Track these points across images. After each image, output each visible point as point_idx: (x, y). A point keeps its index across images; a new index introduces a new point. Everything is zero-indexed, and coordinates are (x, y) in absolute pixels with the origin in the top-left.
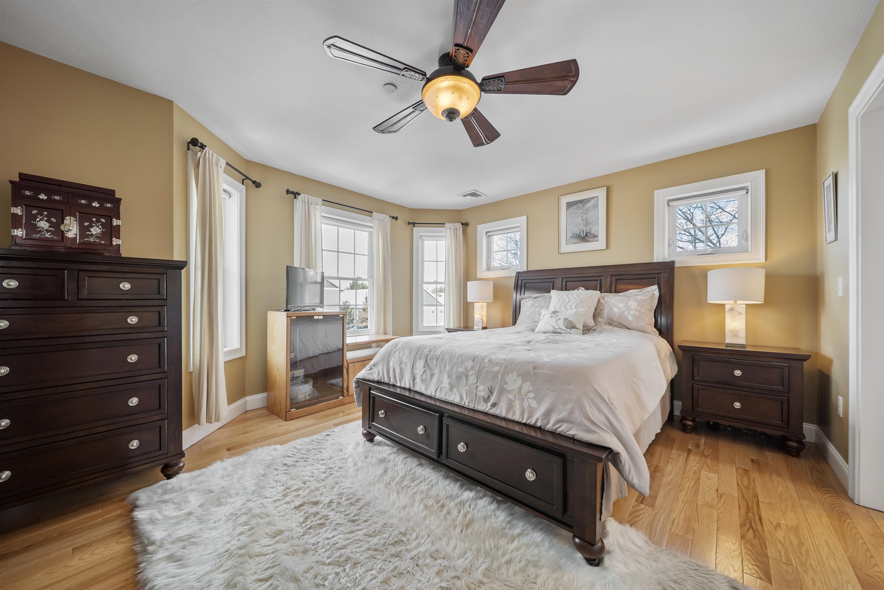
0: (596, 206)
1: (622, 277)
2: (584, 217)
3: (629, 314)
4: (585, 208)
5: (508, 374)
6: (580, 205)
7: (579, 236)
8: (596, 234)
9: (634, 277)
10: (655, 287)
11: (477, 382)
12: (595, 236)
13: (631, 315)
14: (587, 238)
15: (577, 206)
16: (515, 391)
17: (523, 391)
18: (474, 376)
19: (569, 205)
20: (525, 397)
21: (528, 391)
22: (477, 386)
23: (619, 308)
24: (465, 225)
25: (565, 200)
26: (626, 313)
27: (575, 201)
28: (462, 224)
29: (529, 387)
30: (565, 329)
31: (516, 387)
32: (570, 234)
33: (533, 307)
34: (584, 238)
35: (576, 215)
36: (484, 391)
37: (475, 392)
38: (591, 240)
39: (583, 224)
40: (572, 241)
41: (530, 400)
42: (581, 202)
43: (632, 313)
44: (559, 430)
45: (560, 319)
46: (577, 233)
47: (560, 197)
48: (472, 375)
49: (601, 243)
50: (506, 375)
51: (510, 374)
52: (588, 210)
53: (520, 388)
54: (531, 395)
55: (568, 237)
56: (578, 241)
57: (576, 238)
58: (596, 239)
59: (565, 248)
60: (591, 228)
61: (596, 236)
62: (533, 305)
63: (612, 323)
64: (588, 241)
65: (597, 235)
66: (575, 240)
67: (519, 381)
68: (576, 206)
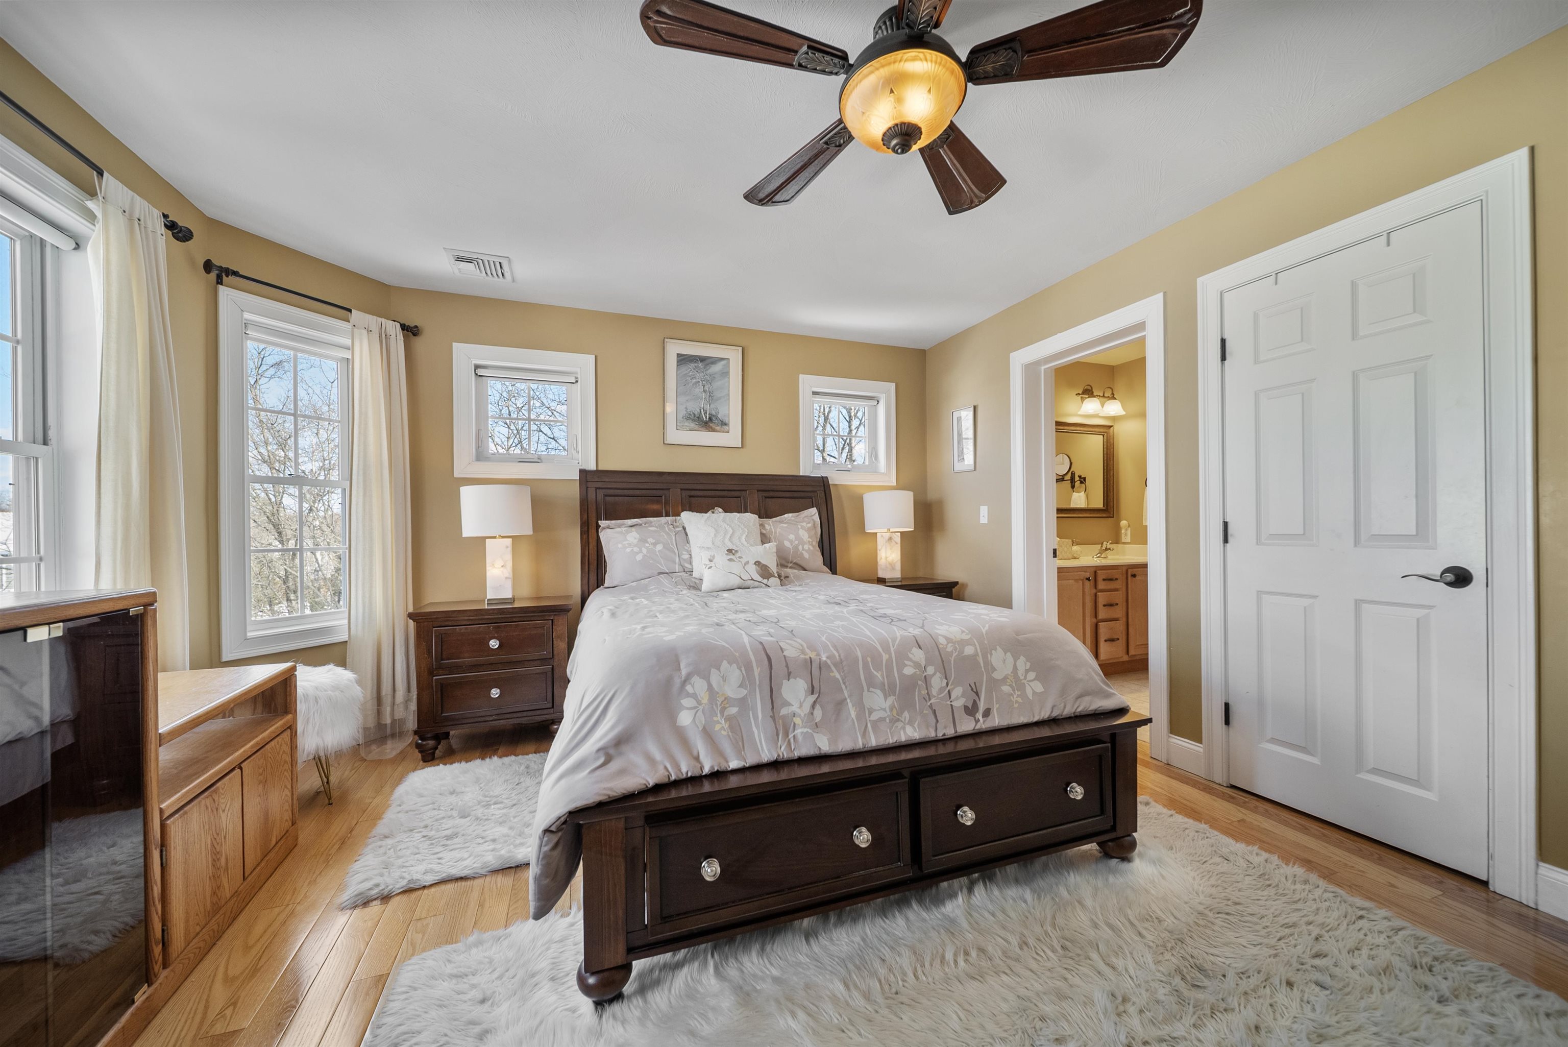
0: (726, 374)
1: (771, 494)
2: (707, 388)
3: (803, 550)
4: (708, 372)
5: (991, 654)
6: (700, 364)
7: (698, 418)
8: (726, 420)
9: (788, 494)
10: (814, 511)
11: (947, 684)
12: (724, 424)
13: (806, 551)
14: (711, 425)
15: (696, 364)
16: (1009, 677)
17: (1021, 673)
18: (938, 674)
19: (683, 359)
20: (1025, 682)
21: (1026, 670)
22: (949, 691)
23: (791, 542)
24: (410, 331)
25: (674, 349)
26: (800, 548)
27: (692, 356)
28: (404, 327)
29: (1026, 664)
30: (760, 579)
31: (1009, 670)
32: (682, 413)
33: (647, 545)
34: (706, 423)
35: (694, 381)
36: (963, 695)
37: (949, 703)
38: (718, 428)
39: (705, 398)
40: (686, 424)
41: (1032, 684)
42: (702, 359)
43: (806, 547)
44: (1079, 710)
45: (747, 563)
46: (696, 413)
47: (666, 340)
48: (934, 674)
49: (732, 437)
50: (989, 656)
51: (993, 652)
52: (713, 377)
53: (1015, 668)
54: (1032, 675)
55: (680, 416)
56: (697, 427)
57: (693, 420)
58: (726, 428)
59: (675, 435)
60: (717, 409)
61: (726, 424)
62: (643, 540)
63: (786, 564)
64: (714, 430)
65: (727, 422)
66: (692, 425)
67: (1009, 657)
68: (693, 365)
